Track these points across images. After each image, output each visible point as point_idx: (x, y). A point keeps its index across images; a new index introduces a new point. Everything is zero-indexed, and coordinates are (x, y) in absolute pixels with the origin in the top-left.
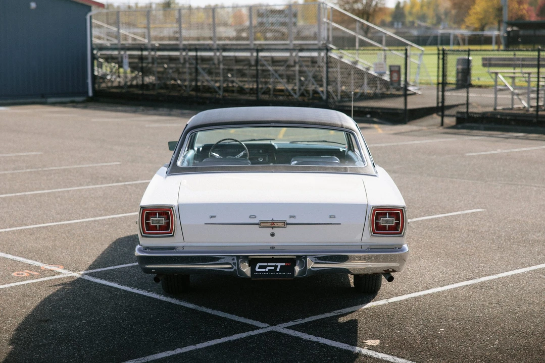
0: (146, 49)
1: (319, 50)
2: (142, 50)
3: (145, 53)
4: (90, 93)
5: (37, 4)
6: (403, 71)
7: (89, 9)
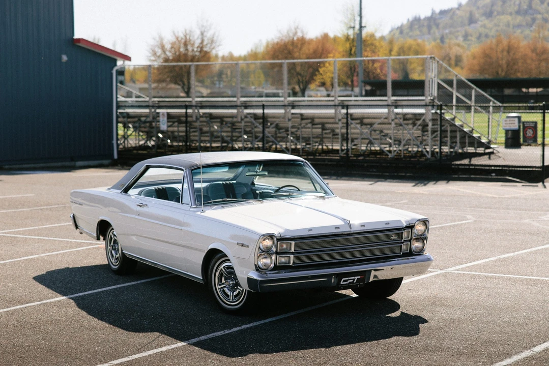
0: (190, 107)
1: (425, 106)
2: (186, 107)
3: (190, 111)
4: (116, 156)
5: (68, 57)
6: (540, 127)
7: (114, 62)
